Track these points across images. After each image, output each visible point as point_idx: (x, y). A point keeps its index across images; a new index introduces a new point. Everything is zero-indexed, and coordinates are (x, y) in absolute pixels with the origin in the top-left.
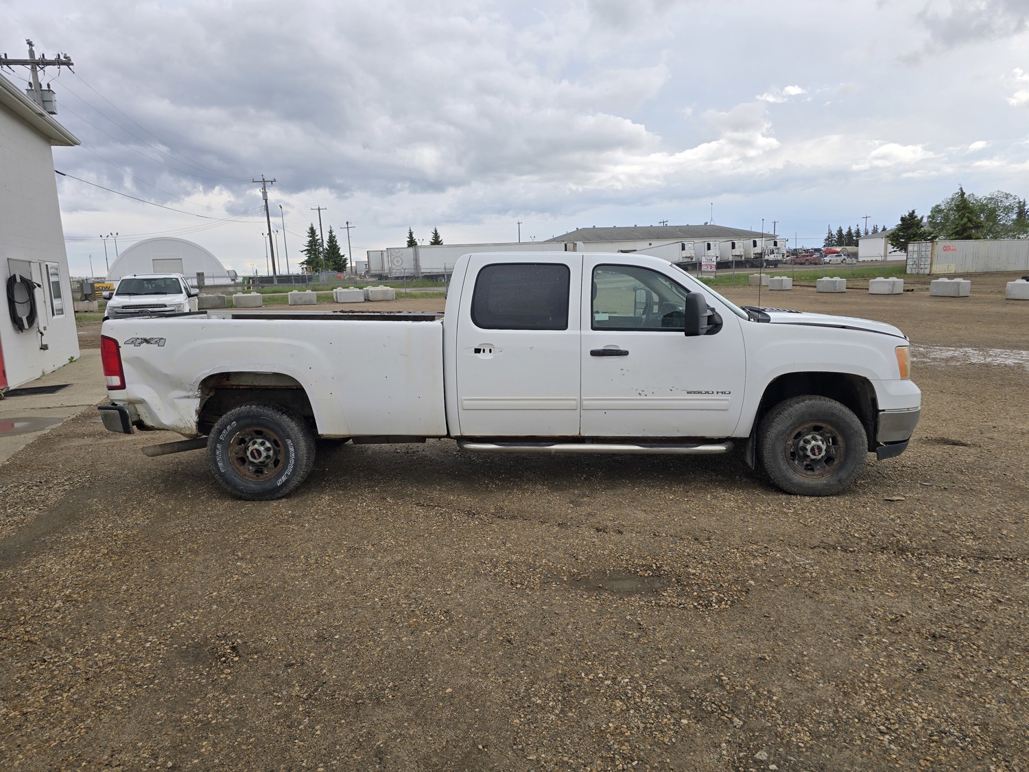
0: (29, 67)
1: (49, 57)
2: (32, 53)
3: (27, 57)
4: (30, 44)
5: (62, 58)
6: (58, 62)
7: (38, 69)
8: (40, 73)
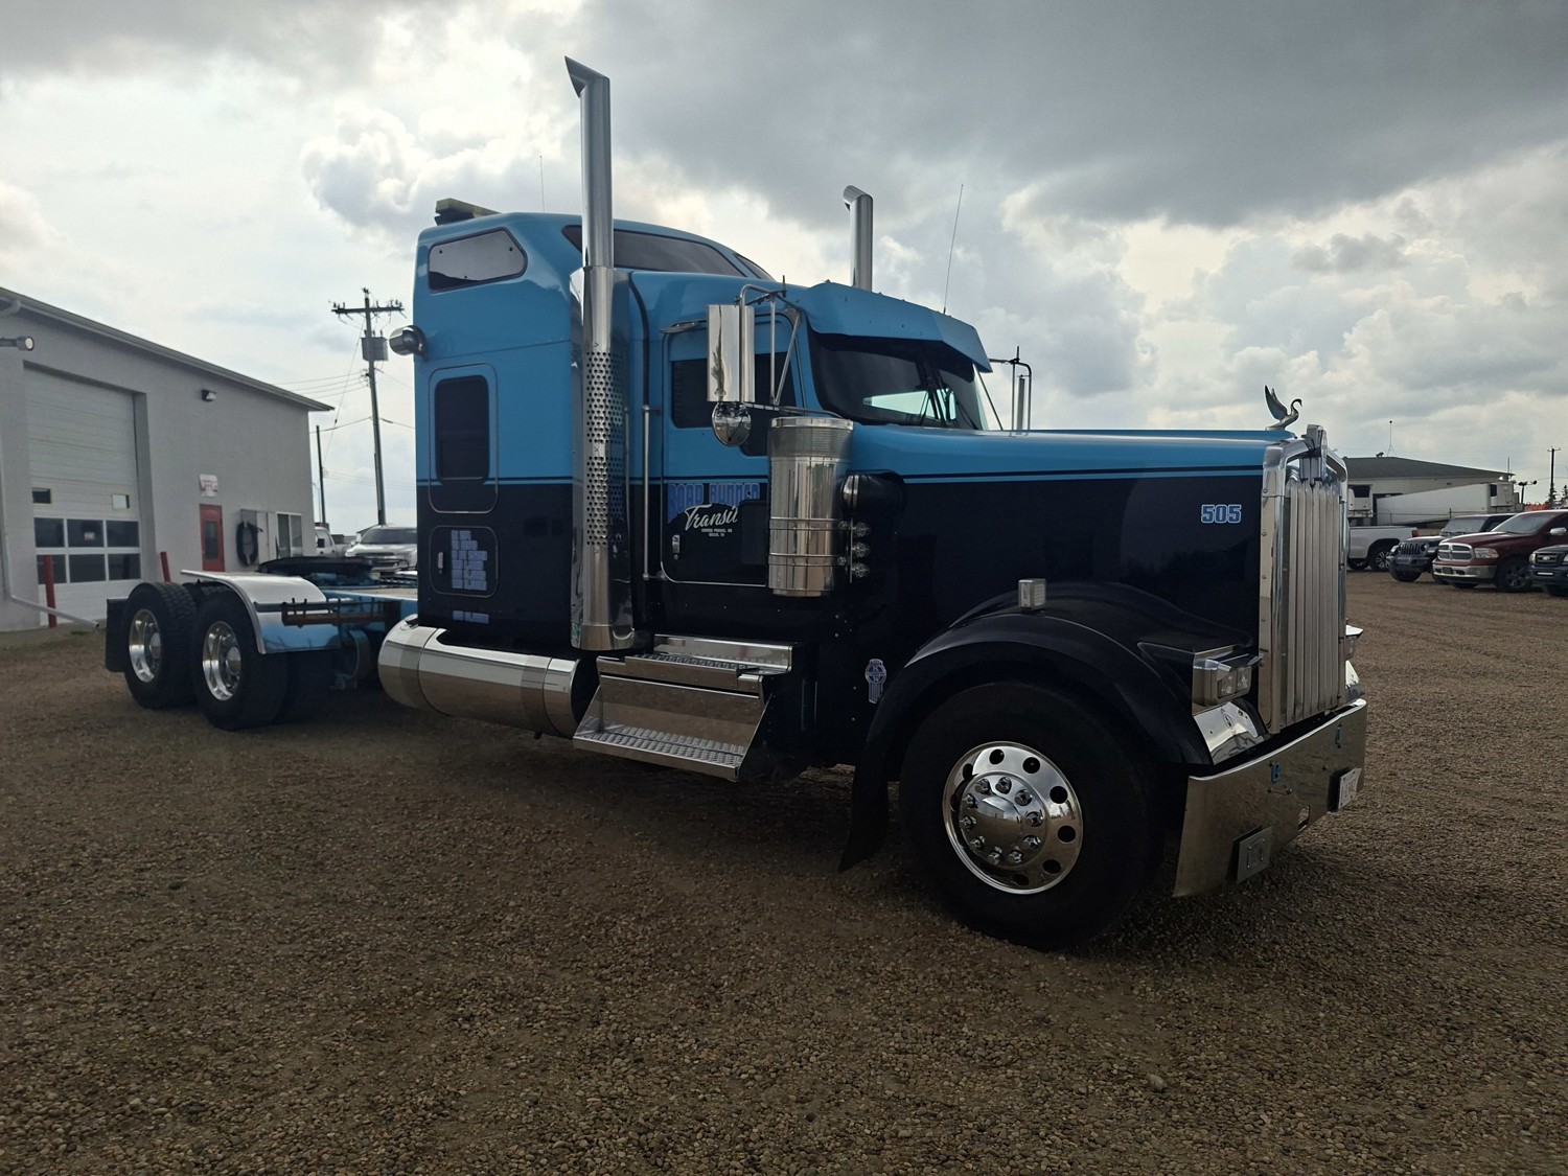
0: (364, 314)
1: (382, 305)
2: (367, 300)
3: (363, 306)
4: (366, 291)
5: (395, 306)
6: (389, 309)
7: (372, 315)
8: (373, 321)
